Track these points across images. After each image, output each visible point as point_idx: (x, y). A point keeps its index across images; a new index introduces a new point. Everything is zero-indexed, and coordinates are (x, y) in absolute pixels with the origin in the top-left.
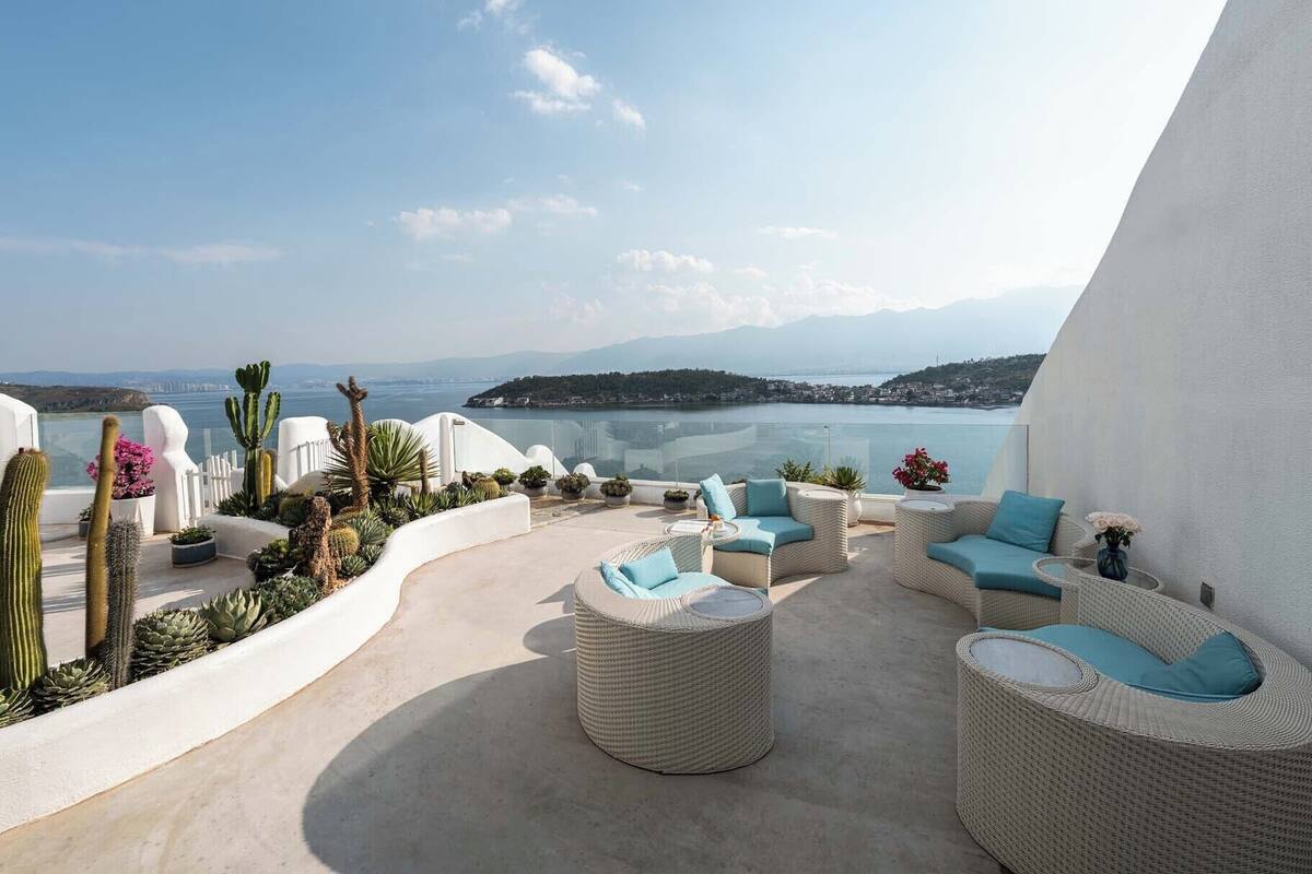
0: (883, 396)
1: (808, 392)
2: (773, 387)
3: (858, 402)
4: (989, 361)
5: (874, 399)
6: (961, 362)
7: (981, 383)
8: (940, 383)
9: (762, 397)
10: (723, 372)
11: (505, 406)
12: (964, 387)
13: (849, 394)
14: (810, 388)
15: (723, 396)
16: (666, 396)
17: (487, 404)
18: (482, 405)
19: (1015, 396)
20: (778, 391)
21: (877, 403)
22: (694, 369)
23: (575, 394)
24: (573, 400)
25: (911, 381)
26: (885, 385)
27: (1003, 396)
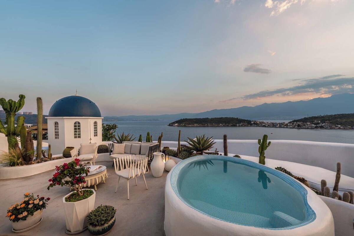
0: (289, 126)
1: (264, 124)
2: (253, 123)
3: (280, 127)
4: (327, 116)
5: (286, 127)
6: (317, 116)
7: (325, 123)
8: (310, 122)
9: (249, 125)
10: (238, 118)
11: (178, 126)
12: (318, 123)
13: (277, 125)
14: (264, 123)
15: (238, 125)
16: (221, 124)
17: (174, 125)
18: (172, 126)
19: (338, 127)
20: (254, 123)
21: (287, 128)
22: (229, 117)
23: (197, 123)
24: (195, 125)
25: (299, 121)
26: (289, 123)
27: (333, 127)
